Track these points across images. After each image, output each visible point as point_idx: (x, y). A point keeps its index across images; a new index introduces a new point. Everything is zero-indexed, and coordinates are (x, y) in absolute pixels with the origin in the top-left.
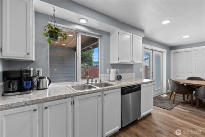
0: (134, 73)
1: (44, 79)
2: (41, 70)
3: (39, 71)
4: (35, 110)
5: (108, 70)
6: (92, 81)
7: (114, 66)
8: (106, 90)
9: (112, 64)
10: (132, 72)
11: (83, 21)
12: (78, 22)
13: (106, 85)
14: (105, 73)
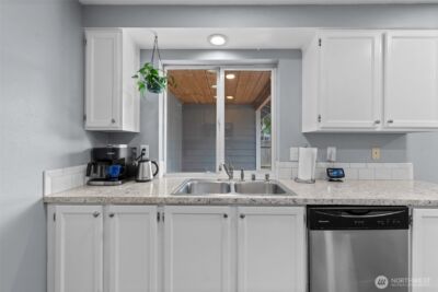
0: (410, 165)
1: (145, 164)
2: (147, 147)
3: (144, 150)
4: (96, 216)
5: (293, 150)
6: (242, 176)
7: (315, 139)
8: (245, 205)
9: (307, 135)
10: (403, 159)
11: (218, 41)
12: (207, 46)
13: (277, 189)
14: (285, 158)
